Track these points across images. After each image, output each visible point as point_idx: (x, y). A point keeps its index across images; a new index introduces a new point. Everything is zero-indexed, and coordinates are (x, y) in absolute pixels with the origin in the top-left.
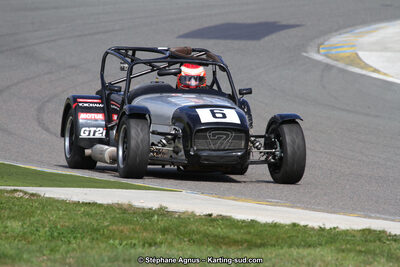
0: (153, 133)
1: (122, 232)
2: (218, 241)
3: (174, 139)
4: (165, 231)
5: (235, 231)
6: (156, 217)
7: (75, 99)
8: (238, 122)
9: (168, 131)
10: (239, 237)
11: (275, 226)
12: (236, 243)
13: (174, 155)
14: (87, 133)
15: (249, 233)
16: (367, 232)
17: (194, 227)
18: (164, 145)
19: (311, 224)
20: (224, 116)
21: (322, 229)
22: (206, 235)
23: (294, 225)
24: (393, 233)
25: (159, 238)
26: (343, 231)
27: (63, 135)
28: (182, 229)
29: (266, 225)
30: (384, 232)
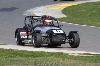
0: (42, 36)
1: (4, 54)
2: (26, 56)
3: (47, 38)
4: (13, 54)
5: (29, 53)
6: (10, 51)
7: (19, 29)
8: (63, 33)
9: (45, 36)
10: (30, 55)
11: (37, 52)
12: (30, 56)
13: (47, 42)
14: (22, 37)
15: (32, 54)
16: (58, 52)
17: (20, 53)
18: (45, 39)
19: (45, 51)
20: (60, 32)
21: (48, 52)
22: (23, 54)
23: (42, 52)
24: (64, 53)
25: (13, 56)
26: (53, 53)
27: (15, 38)
28: (17, 53)
29: (35, 52)
30: (62, 52)
